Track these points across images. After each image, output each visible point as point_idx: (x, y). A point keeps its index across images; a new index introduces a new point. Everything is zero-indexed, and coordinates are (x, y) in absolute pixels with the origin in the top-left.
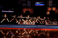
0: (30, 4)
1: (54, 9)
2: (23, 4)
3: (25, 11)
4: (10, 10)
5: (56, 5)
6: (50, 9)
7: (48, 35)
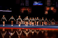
0: (28, 4)
1: (52, 9)
2: (21, 4)
3: (23, 10)
4: (8, 10)
5: (54, 4)
6: (48, 9)
7: (46, 34)
